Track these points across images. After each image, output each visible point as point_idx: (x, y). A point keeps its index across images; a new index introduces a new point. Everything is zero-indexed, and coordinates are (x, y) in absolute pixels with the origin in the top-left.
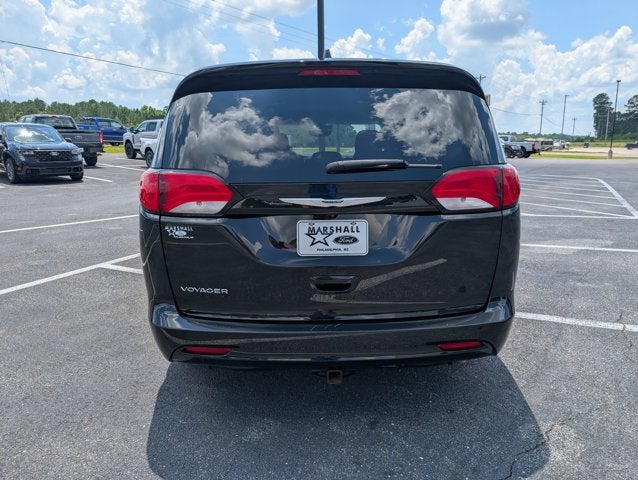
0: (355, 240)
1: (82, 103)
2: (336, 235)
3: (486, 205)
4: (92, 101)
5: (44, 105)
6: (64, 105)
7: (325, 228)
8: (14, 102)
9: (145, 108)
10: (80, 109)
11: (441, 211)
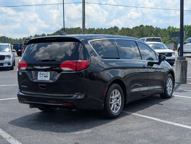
0: (47, 77)
1: (136, 27)
2: (44, 75)
3: (72, 70)
4: (142, 26)
5: (118, 29)
6: (127, 28)
7: (43, 74)
8: (105, 29)
9: (169, 28)
10: (134, 30)
11: (62, 71)
